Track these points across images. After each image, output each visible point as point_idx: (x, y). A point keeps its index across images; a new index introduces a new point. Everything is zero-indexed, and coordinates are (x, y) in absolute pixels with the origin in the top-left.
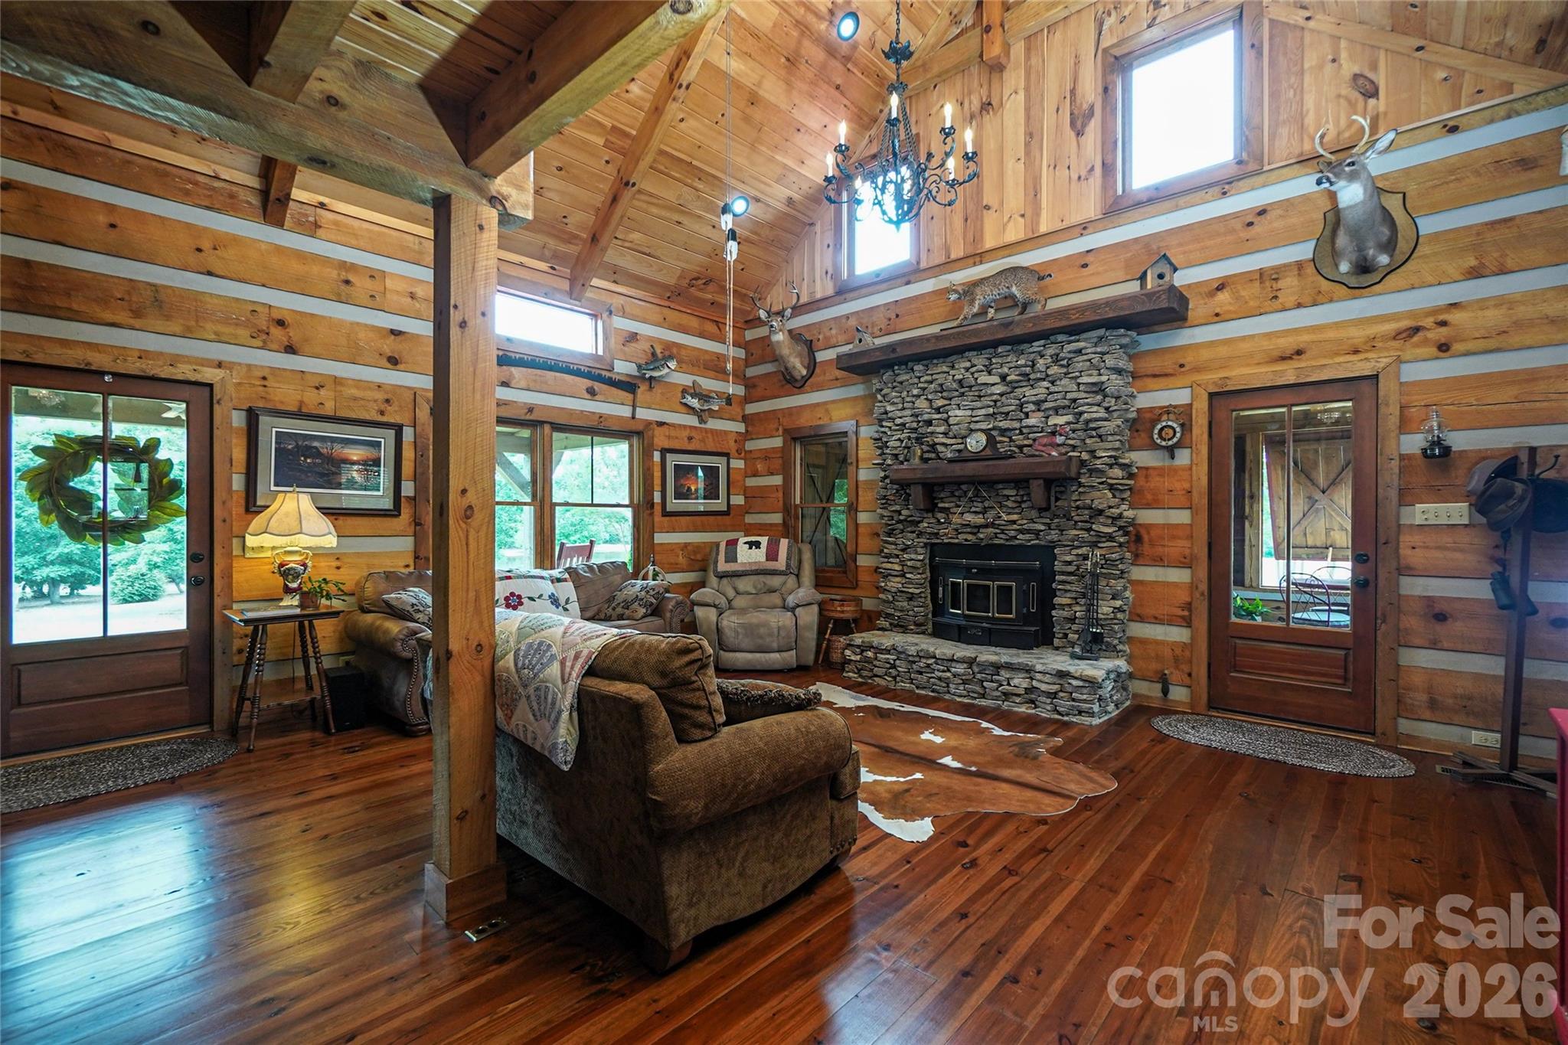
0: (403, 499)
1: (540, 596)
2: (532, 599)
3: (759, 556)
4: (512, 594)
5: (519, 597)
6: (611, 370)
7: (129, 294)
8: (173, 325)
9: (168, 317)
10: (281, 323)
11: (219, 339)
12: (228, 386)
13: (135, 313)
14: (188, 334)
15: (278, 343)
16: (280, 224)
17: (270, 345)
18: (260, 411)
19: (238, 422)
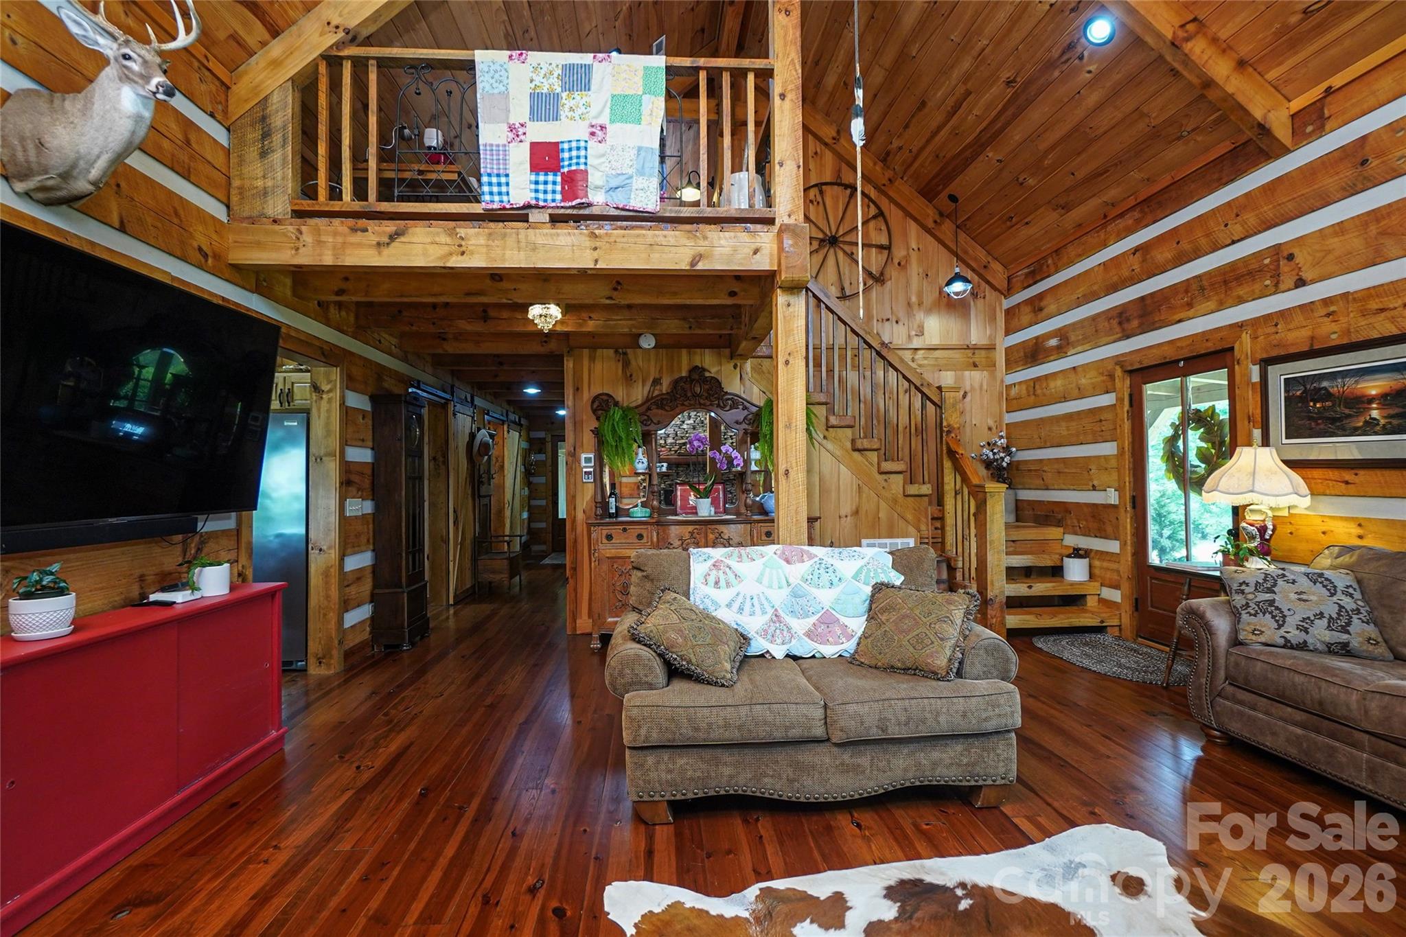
7: (1187, 291)
8: (1211, 305)
9: (1208, 299)
10: (1291, 257)
11: (1241, 301)
12: (1245, 345)
13: (1190, 305)
14: (1221, 306)
15: (1288, 281)
16: (1286, 151)
17: (1282, 287)
18: (1266, 363)
19: (1256, 378)
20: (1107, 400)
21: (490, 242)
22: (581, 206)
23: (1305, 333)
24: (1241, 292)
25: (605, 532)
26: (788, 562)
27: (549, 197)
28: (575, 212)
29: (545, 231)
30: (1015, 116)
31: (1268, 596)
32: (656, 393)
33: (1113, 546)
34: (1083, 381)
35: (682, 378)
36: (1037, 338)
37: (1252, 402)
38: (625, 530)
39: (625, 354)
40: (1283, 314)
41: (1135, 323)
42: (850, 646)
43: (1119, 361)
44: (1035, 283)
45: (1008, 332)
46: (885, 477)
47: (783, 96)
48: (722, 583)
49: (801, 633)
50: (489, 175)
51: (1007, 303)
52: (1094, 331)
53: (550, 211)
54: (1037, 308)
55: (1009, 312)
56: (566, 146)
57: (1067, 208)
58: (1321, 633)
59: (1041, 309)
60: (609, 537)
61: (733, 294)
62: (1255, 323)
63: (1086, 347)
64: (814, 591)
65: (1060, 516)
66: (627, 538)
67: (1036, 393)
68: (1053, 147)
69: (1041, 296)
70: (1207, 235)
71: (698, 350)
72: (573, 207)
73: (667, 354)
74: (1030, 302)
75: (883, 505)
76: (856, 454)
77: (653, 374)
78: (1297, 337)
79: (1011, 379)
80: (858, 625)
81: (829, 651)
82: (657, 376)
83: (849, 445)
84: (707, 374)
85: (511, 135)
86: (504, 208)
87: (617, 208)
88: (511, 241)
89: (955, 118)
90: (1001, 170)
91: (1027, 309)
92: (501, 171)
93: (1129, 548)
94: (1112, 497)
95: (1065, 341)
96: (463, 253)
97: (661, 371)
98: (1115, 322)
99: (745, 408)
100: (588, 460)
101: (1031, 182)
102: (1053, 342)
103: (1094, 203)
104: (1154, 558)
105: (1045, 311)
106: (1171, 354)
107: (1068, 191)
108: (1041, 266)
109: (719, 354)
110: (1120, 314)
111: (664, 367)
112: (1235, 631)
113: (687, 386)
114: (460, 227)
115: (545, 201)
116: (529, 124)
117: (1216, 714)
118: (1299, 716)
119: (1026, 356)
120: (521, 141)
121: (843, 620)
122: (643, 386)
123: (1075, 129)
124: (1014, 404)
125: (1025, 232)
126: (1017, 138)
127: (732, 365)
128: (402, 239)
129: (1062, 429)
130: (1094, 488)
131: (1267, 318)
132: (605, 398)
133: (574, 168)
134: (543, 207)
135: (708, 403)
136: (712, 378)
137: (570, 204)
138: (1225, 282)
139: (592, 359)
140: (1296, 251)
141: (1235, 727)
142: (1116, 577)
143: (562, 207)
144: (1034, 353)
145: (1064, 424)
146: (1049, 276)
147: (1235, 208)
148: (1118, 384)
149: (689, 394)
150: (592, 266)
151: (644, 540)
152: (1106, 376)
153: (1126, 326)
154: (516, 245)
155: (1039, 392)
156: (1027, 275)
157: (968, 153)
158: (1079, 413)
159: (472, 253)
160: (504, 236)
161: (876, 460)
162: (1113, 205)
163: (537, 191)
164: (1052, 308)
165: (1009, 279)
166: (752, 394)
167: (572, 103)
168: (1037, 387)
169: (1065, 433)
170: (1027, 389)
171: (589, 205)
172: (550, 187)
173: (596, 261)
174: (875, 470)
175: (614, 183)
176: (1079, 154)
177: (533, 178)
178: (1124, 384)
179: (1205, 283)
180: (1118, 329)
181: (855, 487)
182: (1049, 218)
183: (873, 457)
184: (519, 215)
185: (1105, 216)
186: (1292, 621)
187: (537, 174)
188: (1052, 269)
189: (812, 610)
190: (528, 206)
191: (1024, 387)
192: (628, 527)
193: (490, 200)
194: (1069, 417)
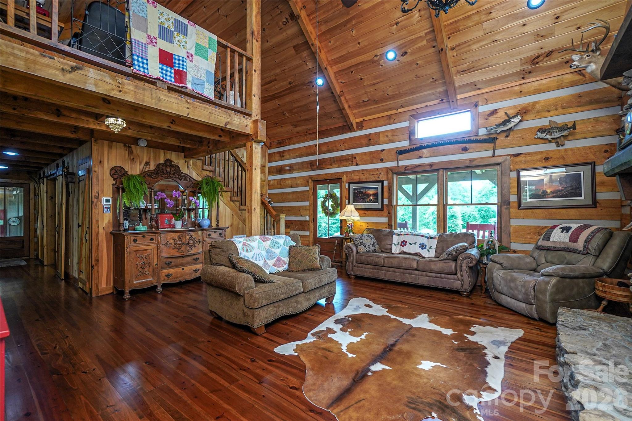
0: (384, 205)
1: (415, 243)
2: (410, 244)
3: (565, 238)
4: (404, 241)
5: (406, 242)
6: (477, 135)
7: (330, 161)
8: (336, 166)
9: (336, 164)
10: (355, 158)
11: (344, 166)
12: (344, 178)
13: (331, 165)
14: (339, 167)
15: (355, 164)
16: (355, 131)
17: (353, 165)
18: (350, 183)
19: (347, 187)
20: (307, 188)
21: (136, 90)
22: (183, 87)
23: (358, 177)
24: (344, 164)
25: (132, 239)
26: (264, 241)
27: (168, 78)
28: (179, 89)
29: (165, 93)
30: (289, 93)
31: (362, 241)
32: (147, 169)
33: (307, 233)
34: (298, 182)
35: (161, 164)
36: (281, 166)
37: (345, 193)
38: (144, 236)
39: (130, 147)
40: (353, 171)
41: (315, 167)
42: (286, 267)
43: (310, 177)
44: (281, 147)
45: (269, 162)
46: (241, 211)
47: (255, 71)
48: (249, 250)
49: (271, 265)
50: (138, 56)
51: (269, 151)
52: (302, 167)
53: (168, 85)
54: (282, 155)
55: (270, 154)
56: (177, 57)
57: (296, 126)
58: (372, 248)
59: (283, 156)
60: (135, 241)
61: (220, 136)
62: (347, 172)
63: (299, 171)
64: (273, 250)
65: (289, 225)
66: (145, 240)
67: (281, 184)
68: (298, 107)
69: (283, 152)
70: (336, 147)
71: (169, 151)
72: (179, 87)
73: (153, 151)
74: (279, 153)
75: (241, 222)
76: (231, 203)
77: (145, 160)
78: (356, 178)
79: (271, 178)
80: (286, 259)
81: (281, 269)
82: (148, 161)
83: (229, 199)
84: (173, 163)
85: (149, 41)
86: (146, 76)
87: (198, 93)
88: (147, 93)
89: (268, 85)
90: (278, 108)
91: (278, 155)
92: (144, 57)
93: (312, 234)
94: (307, 218)
95: (292, 168)
96: (120, 91)
97: (149, 158)
98: (309, 165)
99: (190, 181)
100: (108, 201)
101: (287, 115)
102: (288, 168)
103: (304, 127)
104: (318, 235)
105: (285, 157)
106: (326, 178)
107: (298, 121)
108: (284, 142)
109: (178, 155)
110: (311, 163)
111: (152, 157)
112: (357, 250)
113: (164, 168)
114: (118, 77)
115: (166, 79)
116: (158, 39)
117: (354, 271)
118: (372, 267)
119: (277, 171)
120: (154, 46)
121: (283, 259)
122: (140, 164)
123: (305, 105)
124: (271, 187)
125: (280, 129)
126: (287, 100)
127: (184, 161)
128: (80, 72)
129: (290, 197)
130: (301, 216)
131: (350, 172)
132: (119, 169)
133: (181, 69)
134: (165, 82)
135: (174, 177)
136: (176, 165)
137: (179, 85)
138: (340, 160)
139: (110, 147)
140: (356, 157)
141: (358, 273)
142: (308, 242)
143: (174, 85)
144: (280, 170)
145: (291, 195)
146: (286, 146)
147: (344, 141)
148: (310, 184)
149: (165, 172)
150: (186, 116)
151: (154, 241)
152: (307, 181)
153: (312, 167)
154: (150, 96)
155: (282, 183)
156: (278, 144)
157: (269, 98)
158: (296, 192)
159: (126, 93)
160: (144, 89)
161: (238, 205)
162: (309, 130)
163: (162, 73)
164: (288, 156)
165: (270, 143)
166: (193, 175)
167: (179, 38)
168: (281, 182)
169: (292, 198)
170: (277, 182)
171: (186, 88)
172: (168, 74)
173: (188, 114)
174: (238, 209)
175: (196, 82)
176: (304, 112)
177: (161, 66)
178: (311, 184)
179: (335, 160)
180: (310, 168)
181: (231, 215)
182: (289, 128)
183: (237, 203)
184: (152, 81)
185: (307, 132)
186: (367, 246)
187: (163, 65)
188: (288, 144)
189: (274, 257)
190: (158, 79)
191: (276, 181)
192: (145, 235)
193: (137, 69)
194: (293, 193)
